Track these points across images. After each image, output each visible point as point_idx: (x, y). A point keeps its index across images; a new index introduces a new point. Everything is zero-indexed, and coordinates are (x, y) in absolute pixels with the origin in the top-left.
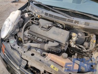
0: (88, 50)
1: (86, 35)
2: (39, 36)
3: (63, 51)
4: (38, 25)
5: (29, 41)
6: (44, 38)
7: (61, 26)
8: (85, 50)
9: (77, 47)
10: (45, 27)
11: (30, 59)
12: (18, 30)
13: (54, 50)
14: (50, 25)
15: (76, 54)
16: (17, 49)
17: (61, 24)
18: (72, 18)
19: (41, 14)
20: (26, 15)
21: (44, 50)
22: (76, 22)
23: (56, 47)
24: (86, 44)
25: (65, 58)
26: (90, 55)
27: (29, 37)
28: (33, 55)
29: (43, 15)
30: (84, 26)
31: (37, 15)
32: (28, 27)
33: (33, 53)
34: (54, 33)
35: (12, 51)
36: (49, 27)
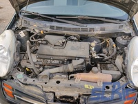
4: (47, 44)
6: (62, 58)
7: (75, 38)
11: (57, 88)
14: (64, 41)
16: (33, 83)
17: (75, 36)
18: (85, 25)
19: (44, 29)
20: (22, 34)
22: (91, 29)
24: (105, 50)
26: (113, 61)
29: (49, 30)
30: (100, 32)
34: (73, 48)
36: (63, 43)
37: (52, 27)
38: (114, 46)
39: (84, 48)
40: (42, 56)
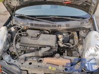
0: (74, 45)
1: (69, 33)
2: (31, 45)
3: (55, 53)
4: (27, 36)
5: (23, 53)
6: (36, 46)
7: (47, 32)
8: (72, 46)
9: (65, 46)
10: (34, 36)
11: (29, 68)
12: (8, 46)
13: (48, 53)
14: (38, 34)
15: (66, 52)
16: (14, 63)
17: (47, 30)
18: (55, 23)
19: (27, 26)
20: (13, 29)
21: (39, 57)
22: (59, 26)
23: (49, 51)
24: (71, 41)
25: (59, 58)
26: (77, 49)
27: (22, 49)
28: (30, 64)
29: (29, 26)
30: (65, 28)
31: (23, 27)
32: (18, 40)
33: (31, 62)
34: (44, 39)
35: (10, 66)
36: (38, 35)
37: (32, 24)
38: (77, 37)
39: (52, 39)
40: (23, 45)
